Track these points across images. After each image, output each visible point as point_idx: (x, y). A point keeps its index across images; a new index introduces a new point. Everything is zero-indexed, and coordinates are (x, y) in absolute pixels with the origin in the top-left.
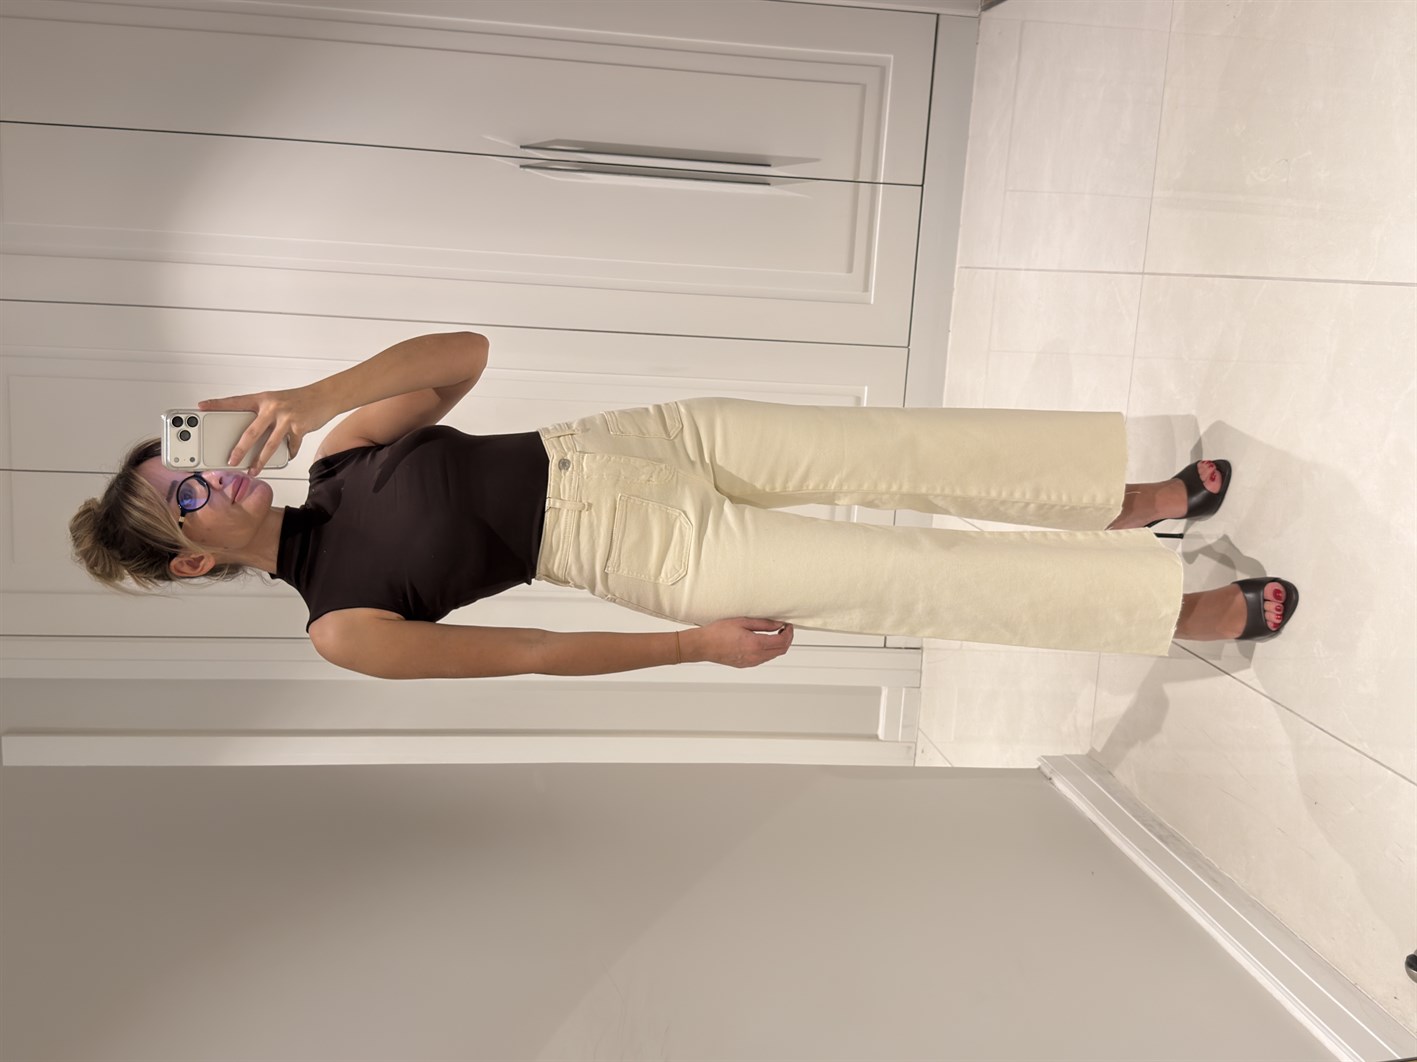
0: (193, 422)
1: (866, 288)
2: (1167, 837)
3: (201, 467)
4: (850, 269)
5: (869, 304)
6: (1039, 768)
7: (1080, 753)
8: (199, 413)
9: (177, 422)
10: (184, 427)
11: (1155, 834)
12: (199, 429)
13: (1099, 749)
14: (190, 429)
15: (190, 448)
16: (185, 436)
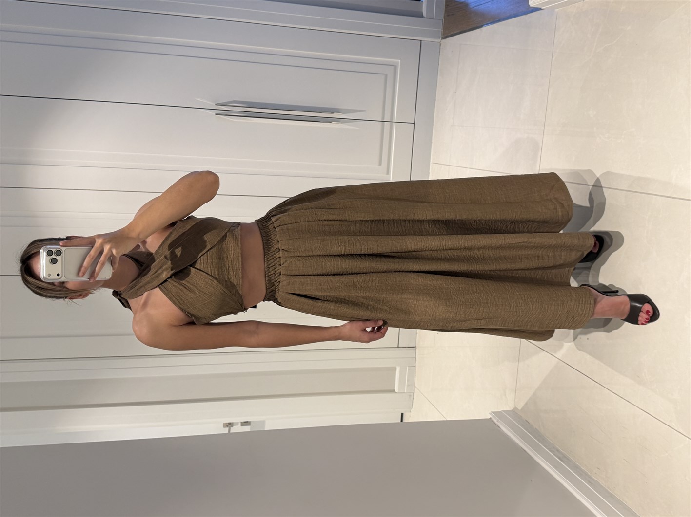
0: (59, 253)
1: (388, 173)
2: (563, 458)
3: (63, 279)
4: (380, 164)
6: (490, 418)
7: (508, 409)
8: (62, 248)
9: (50, 253)
10: (53, 256)
11: (557, 457)
12: (62, 256)
13: (520, 408)
14: (57, 258)
15: (58, 268)
16: (54, 261)
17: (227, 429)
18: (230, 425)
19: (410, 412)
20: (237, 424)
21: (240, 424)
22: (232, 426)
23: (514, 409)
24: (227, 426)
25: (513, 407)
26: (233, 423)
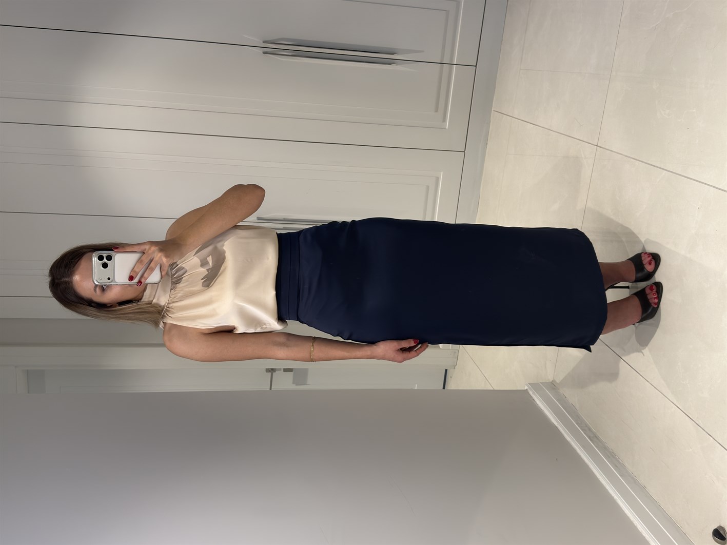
0: (109, 258)
1: (444, 120)
2: (592, 437)
4: (436, 111)
5: (445, 129)
6: (527, 390)
7: (547, 380)
8: (112, 253)
9: (101, 258)
10: (104, 261)
12: (112, 262)
13: (558, 382)
14: (108, 262)
15: (107, 272)
16: (105, 266)
17: (270, 373)
18: (272, 371)
19: (455, 368)
20: (280, 370)
21: (282, 370)
22: (275, 372)
23: (553, 381)
24: (270, 371)
25: (552, 379)
26: (275, 369)
